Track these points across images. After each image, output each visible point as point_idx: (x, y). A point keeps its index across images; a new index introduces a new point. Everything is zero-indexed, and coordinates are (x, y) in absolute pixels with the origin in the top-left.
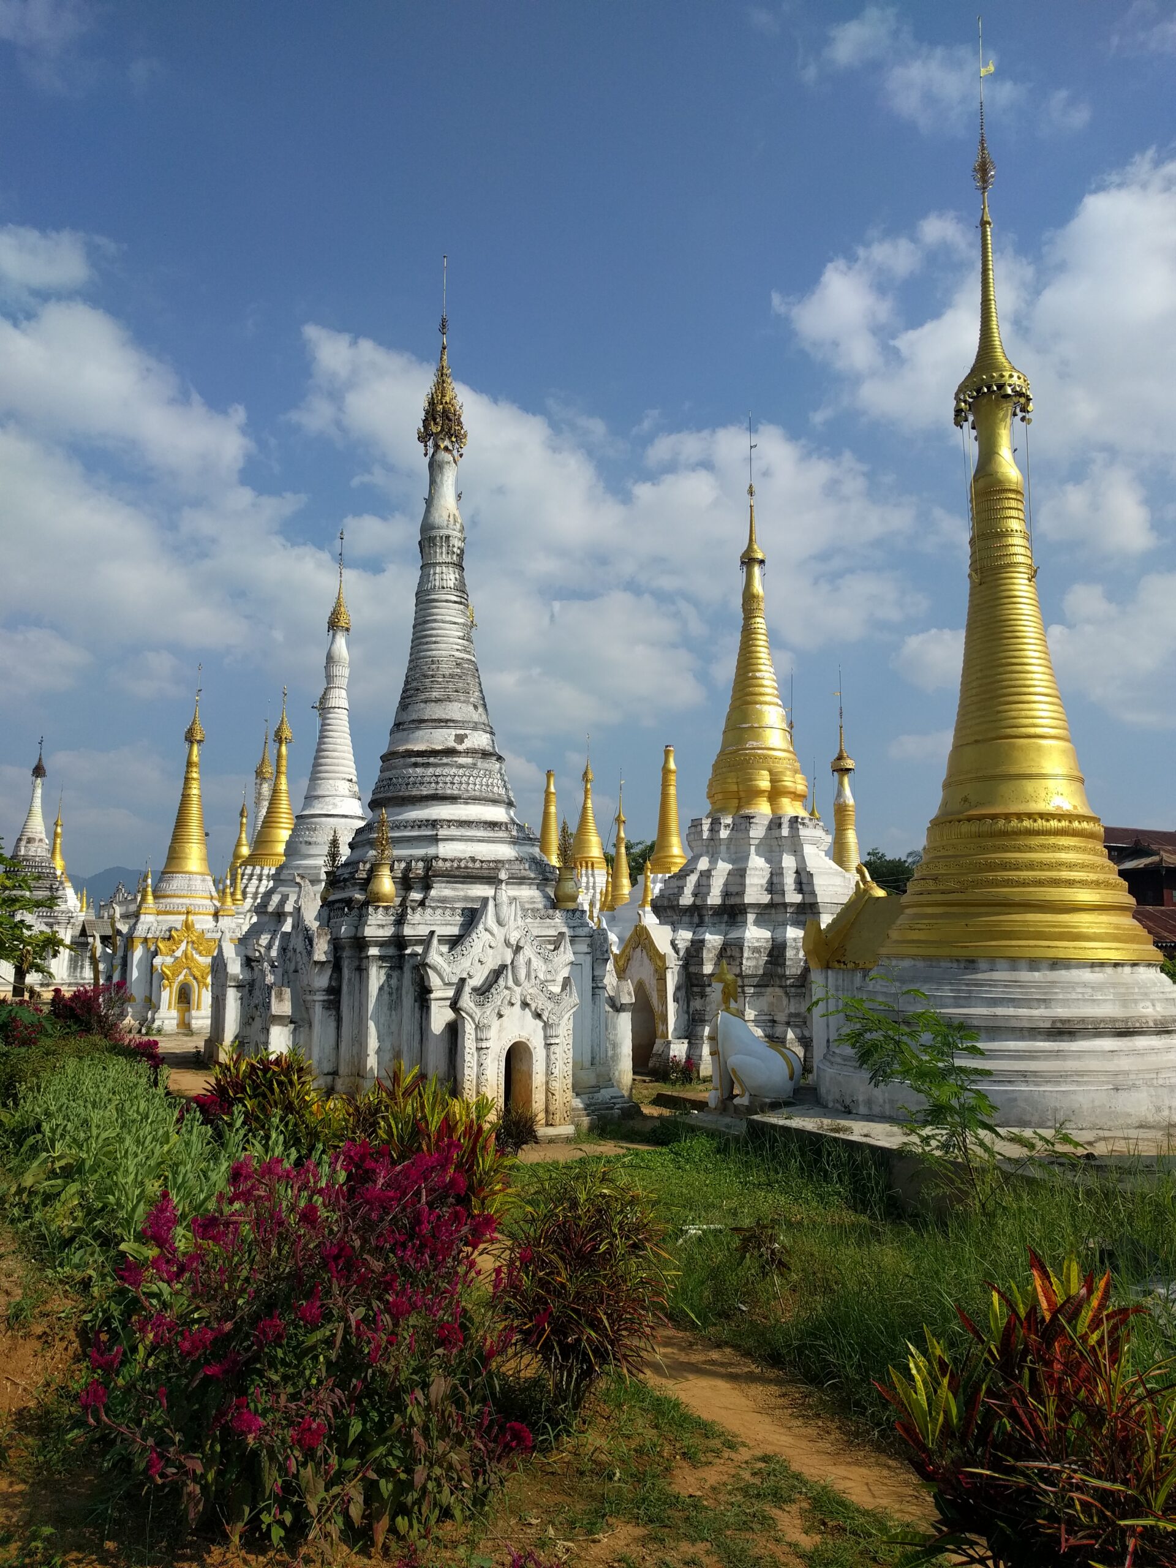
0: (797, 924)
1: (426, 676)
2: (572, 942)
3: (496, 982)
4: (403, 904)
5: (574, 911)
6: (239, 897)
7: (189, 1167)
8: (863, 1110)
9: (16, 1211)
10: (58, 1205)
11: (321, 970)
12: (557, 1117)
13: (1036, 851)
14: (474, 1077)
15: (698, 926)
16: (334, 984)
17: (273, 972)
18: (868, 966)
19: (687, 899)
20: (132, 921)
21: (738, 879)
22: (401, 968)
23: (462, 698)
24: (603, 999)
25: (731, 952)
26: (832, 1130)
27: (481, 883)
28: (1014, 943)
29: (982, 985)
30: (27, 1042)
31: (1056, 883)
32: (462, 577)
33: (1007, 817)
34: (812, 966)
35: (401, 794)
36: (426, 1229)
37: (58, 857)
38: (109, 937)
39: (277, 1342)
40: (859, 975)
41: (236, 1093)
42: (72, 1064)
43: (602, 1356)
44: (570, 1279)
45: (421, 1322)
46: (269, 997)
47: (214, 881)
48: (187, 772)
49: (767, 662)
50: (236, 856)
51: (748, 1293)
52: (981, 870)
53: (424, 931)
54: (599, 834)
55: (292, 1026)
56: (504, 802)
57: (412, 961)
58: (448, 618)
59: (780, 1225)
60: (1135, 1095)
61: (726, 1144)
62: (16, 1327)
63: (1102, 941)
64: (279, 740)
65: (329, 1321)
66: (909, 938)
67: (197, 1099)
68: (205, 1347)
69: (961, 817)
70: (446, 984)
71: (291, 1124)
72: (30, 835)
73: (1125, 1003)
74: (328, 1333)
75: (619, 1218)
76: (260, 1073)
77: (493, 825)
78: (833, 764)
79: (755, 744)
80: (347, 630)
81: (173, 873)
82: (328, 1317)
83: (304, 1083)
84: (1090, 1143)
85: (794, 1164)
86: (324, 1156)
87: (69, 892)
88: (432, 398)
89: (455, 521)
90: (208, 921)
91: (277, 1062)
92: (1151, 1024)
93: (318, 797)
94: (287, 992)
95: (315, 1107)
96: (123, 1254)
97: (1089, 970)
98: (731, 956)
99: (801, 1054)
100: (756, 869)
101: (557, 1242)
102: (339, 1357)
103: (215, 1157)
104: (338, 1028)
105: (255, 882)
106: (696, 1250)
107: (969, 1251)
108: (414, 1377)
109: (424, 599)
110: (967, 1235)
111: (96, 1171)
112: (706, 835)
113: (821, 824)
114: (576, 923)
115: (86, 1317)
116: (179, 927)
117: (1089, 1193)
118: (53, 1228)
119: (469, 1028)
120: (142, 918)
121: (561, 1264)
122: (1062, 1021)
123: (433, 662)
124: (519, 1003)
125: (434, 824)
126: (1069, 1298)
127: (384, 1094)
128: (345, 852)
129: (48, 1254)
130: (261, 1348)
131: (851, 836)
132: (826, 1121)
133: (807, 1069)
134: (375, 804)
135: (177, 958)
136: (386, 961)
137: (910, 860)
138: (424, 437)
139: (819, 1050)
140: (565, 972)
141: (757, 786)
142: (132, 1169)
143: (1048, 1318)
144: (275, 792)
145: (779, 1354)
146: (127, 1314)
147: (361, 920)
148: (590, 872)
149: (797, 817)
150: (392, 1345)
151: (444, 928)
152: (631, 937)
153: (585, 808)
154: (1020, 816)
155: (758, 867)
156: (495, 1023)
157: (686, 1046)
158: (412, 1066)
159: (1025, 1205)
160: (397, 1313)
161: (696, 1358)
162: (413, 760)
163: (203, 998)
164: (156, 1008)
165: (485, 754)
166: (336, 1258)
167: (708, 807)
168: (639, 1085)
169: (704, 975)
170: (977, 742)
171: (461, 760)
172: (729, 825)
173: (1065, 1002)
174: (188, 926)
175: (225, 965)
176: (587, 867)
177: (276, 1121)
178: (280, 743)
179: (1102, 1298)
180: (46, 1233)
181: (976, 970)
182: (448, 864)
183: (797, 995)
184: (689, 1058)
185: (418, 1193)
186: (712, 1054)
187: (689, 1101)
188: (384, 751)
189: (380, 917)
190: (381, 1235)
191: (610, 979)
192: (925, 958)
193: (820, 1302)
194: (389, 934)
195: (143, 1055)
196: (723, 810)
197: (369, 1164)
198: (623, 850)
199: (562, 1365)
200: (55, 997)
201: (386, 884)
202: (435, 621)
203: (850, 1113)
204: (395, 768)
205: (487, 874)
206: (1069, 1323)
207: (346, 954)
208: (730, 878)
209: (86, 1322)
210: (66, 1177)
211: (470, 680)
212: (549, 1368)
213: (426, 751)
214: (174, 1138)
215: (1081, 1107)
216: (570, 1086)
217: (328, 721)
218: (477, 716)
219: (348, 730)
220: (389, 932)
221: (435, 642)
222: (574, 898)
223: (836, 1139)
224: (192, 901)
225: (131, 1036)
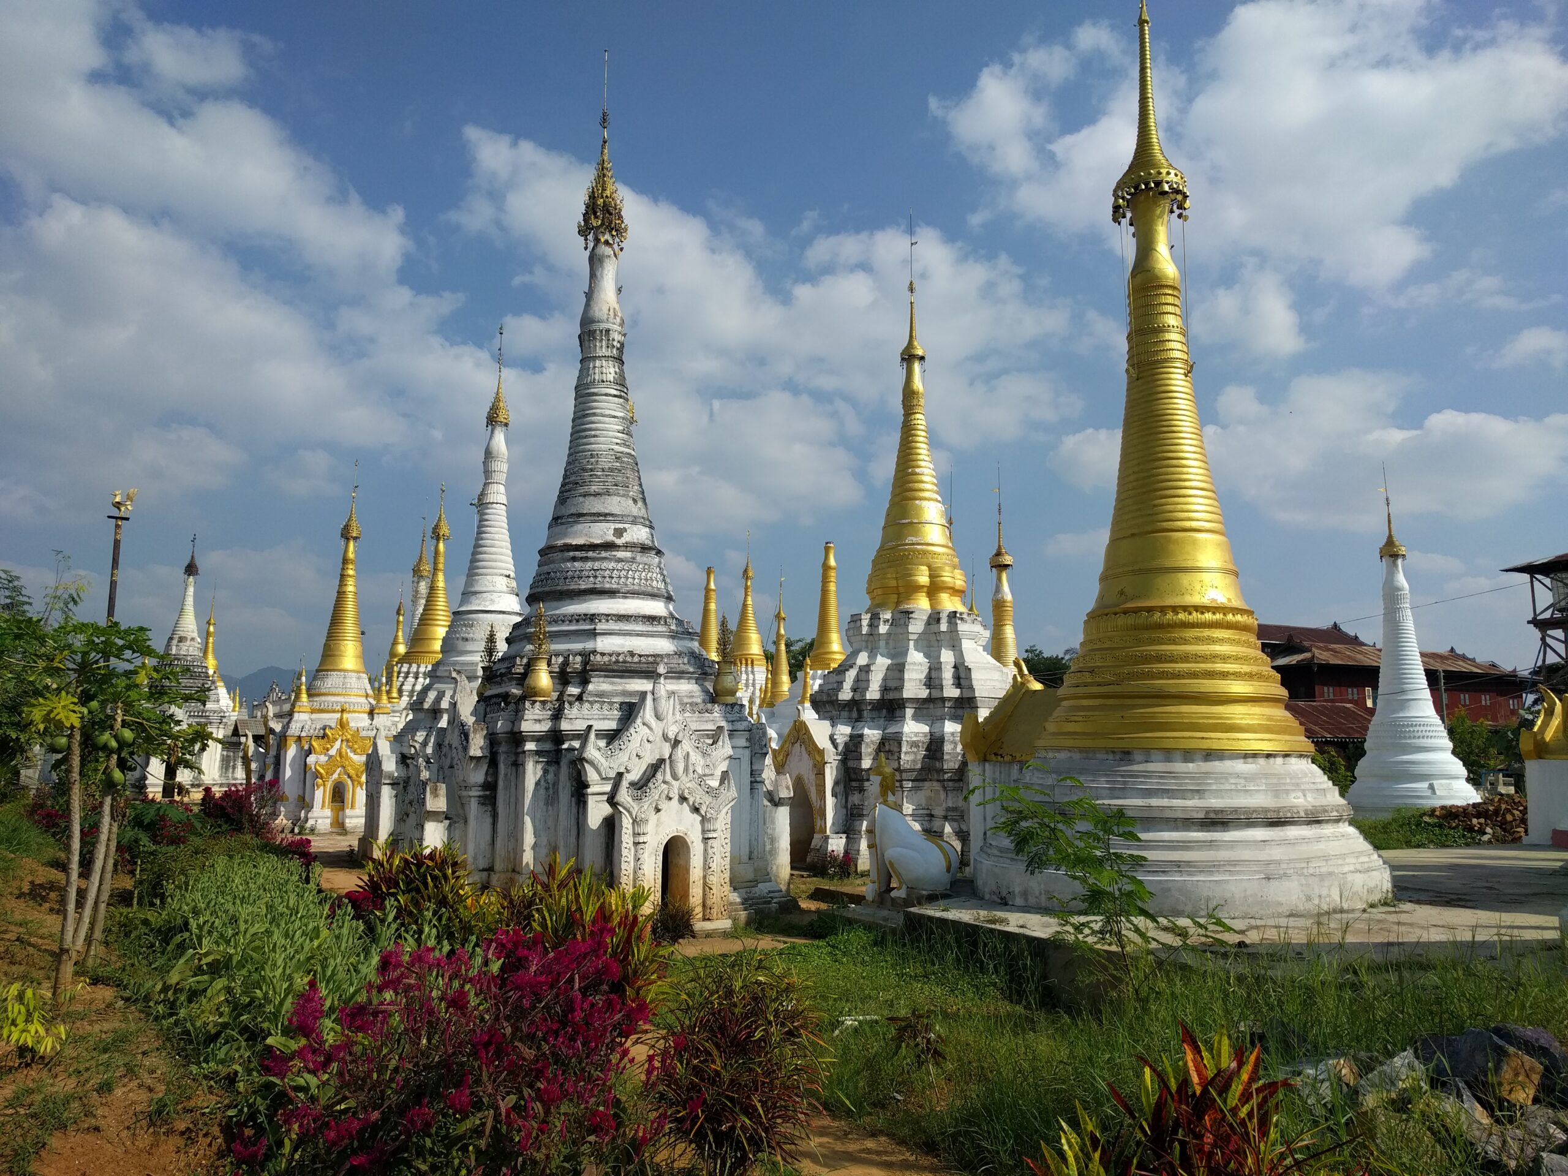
0: (954, 718)
1: (585, 470)
2: (731, 736)
3: (654, 776)
4: (560, 699)
5: (733, 705)
6: (395, 695)
7: (338, 960)
8: (1019, 901)
9: (160, 1008)
10: (204, 1001)
11: (476, 765)
12: (714, 911)
13: (1191, 644)
14: (631, 871)
15: (857, 720)
16: (489, 779)
17: (428, 768)
18: (1024, 758)
19: (846, 694)
20: (286, 720)
21: (897, 674)
22: (558, 763)
23: (621, 492)
24: (761, 794)
25: (889, 746)
26: (989, 921)
27: (640, 678)
28: (1169, 734)
29: (1137, 777)
30: (176, 841)
31: (1211, 675)
32: (622, 370)
33: (1163, 610)
34: (969, 758)
35: (559, 588)
36: (579, 1017)
37: (210, 657)
38: (262, 737)
39: (426, 1131)
40: (1016, 768)
41: (389, 888)
42: (221, 862)
43: (756, 1143)
44: (724, 1067)
45: (572, 1110)
46: (424, 793)
47: (370, 679)
48: (343, 569)
49: (927, 458)
50: (393, 654)
51: (904, 1083)
52: (1137, 663)
53: (581, 725)
54: (759, 631)
55: (447, 822)
56: (663, 596)
57: (569, 756)
58: (608, 412)
59: (936, 1015)
60: (1285, 884)
61: (883, 937)
62: (159, 1123)
63: (1255, 732)
64: (437, 536)
65: (480, 1110)
66: (1065, 730)
67: (349, 895)
68: (351, 1138)
69: (1117, 609)
70: (603, 779)
71: (444, 919)
72: (182, 634)
73: (1277, 793)
74: (478, 1122)
75: (775, 1005)
76: (413, 868)
77: (652, 619)
78: (992, 560)
79: (914, 539)
80: (506, 425)
81: (327, 670)
82: (478, 1106)
83: (458, 877)
84: (1242, 932)
85: (950, 957)
86: (478, 949)
87: (222, 691)
88: (593, 192)
89: (615, 315)
90: (363, 719)
91: (431, 856)
92: (1302, 814)
93: (476, 593)
94: (442, 788)
95: (469, 901)
96: (269, 1048)
97: (1242, 761)
98: (890, 751)
99: (959, 849)
100: (914, 664)
101: (712, 1030)
102: (488, 1146)
103: (367, 952)
104: (494, 823)
105: (411, 680)
106: (852, 1041)
107: (1122, 1036)
108: (565, 1164)
109: (584, 393)
110: (1121, 1019)
111: (244, 967)
112: (865, 630)
113: (979, 619)
114: (735, 716)
115: (231, 1113)
116: (333, 725)
117: (1240, 979)
118: (198, 1024)
119: (626, 822)
120: (296, 715)
121: (715, 1052)
122: (1216, 812)
123: (592, 456)
124: (677, 797)
125: (592, 618)
126: (1219, 1072)
127: (539, 887)
128: (502, 647)
129: (193, 1050)
130: (409, 1136)
131: (1009, 632)
132: (983, 913)
133: (964, 862)
134: (532, 599)
135: (331, 757)
136: (543, 756)
137: (1067, 657)
138: (584, 231)
139: (976, 843)
140: (723, 767)
141: (916, 581)
142: (280, 962)
143: (1198, 1092)
144: (432, 589)
145: (934, 1142)
146: (273, 1109)
147: (518, 715)
148: (750, 669)
149: (955, 612)
150: (543, 1133)
151: (602, 722)
152: (790, 732)
153: (745, 605)
154: (1175, 609)
155: (916, 662)
156: (653, 818)
157: (844, 840)
158: (568, 859)
159: (1177, 991)
160: (548, 1101)
161: (852, 1147)
162: (571, 554)
163: (357, 797)
164: (309, 807)
165: (644, 549)
166: (487, 1045)
167: (867, 602)
168: (797, 880)
169: (862, 770)
170: (1133, 535)
171: (620, 554)
172: (888, 621)
173: (1218, 793)
174: (342, 725)
175: (380, 763)
176: (747, 664)
177: (429, 914)
178: (438, 539)
179: (1253, 1072)
180: (191, 1028)
181: (1131, 762)
182: (606, 658)
183: (955, 789)
184: (847, 852)
185: (571, 980)
186: (870, 847)
187: (847, 895)
188: (542, 544)
189: (537, 711)
190: (533, 1022)
191: (769, 774)
192: (1081, 750)
193: (974, 1090)
194: (546, 729)
195: (295, 853)
196: (882, 605)
197: (522, 952)
198: (783, 647)
199: (716, 1153)
200: (205, 796)
201: (543, 679)
202: (594, 414)
203: (1006, 904)
204: (553, 562)
205: (646, 668)
206: (1220, 1095)
207: (503, 749)
208: (889, 673)
209: (231, 1117)
210: (214, 973)
211: (629, 473)
212: (703, 1158)
213: (584, 545)
214: (324, 933)
215: (1233, 897)
216: (727, 880)
217: (486, 517)
218: (636, 510)
219: (506, 526)
220: (546, 726)
221: (595, 436)
222: (733, 693)
223: (992, 931)
224: (347, 699)
225: (283, 836)
